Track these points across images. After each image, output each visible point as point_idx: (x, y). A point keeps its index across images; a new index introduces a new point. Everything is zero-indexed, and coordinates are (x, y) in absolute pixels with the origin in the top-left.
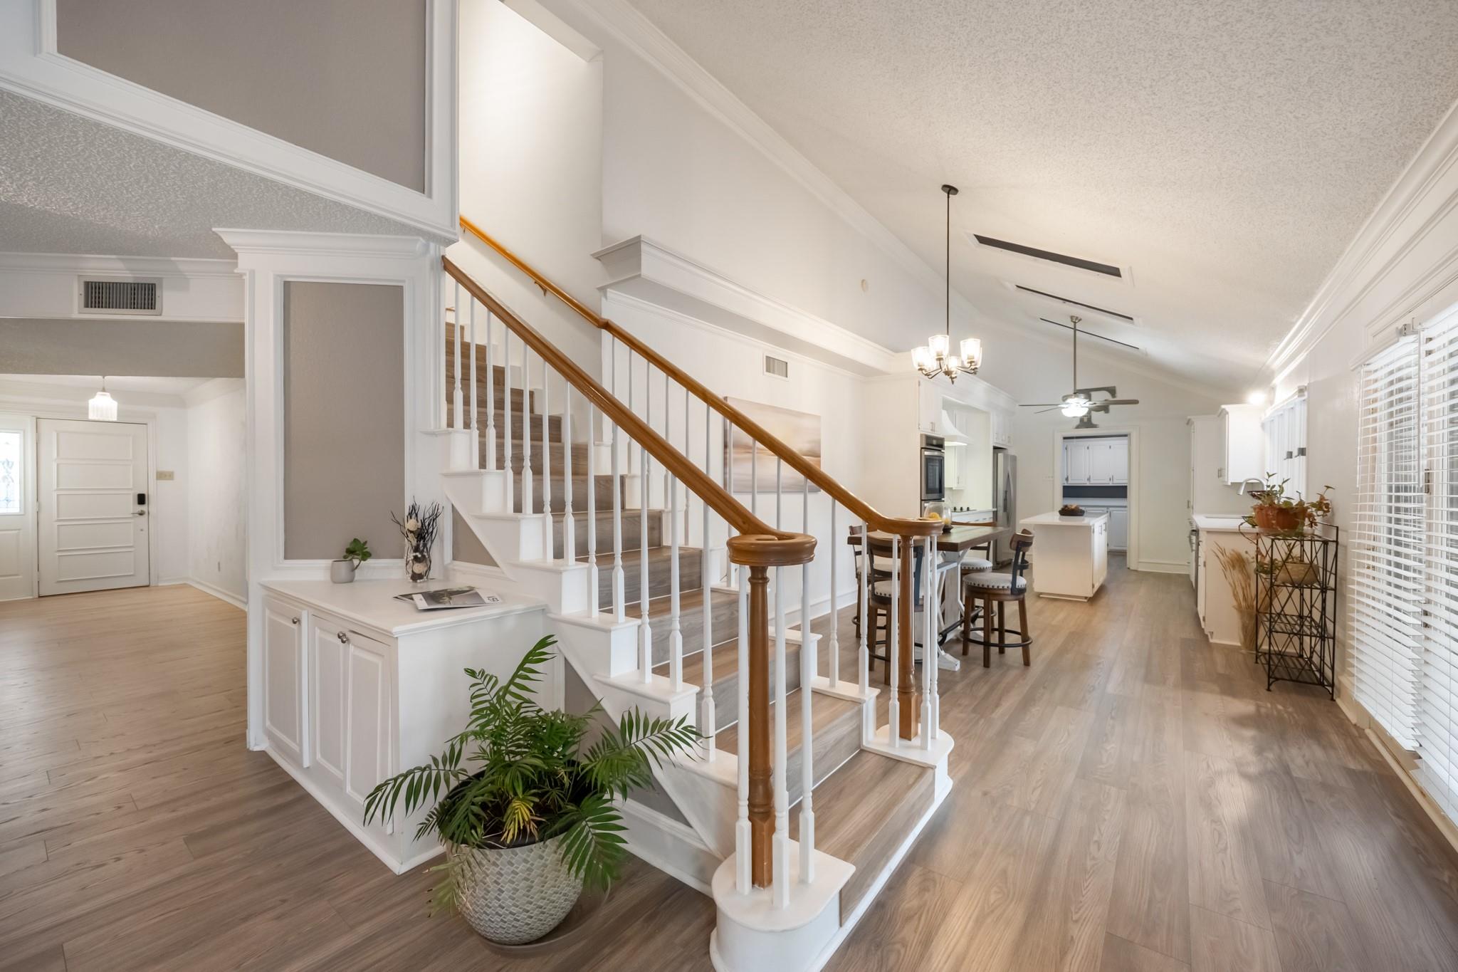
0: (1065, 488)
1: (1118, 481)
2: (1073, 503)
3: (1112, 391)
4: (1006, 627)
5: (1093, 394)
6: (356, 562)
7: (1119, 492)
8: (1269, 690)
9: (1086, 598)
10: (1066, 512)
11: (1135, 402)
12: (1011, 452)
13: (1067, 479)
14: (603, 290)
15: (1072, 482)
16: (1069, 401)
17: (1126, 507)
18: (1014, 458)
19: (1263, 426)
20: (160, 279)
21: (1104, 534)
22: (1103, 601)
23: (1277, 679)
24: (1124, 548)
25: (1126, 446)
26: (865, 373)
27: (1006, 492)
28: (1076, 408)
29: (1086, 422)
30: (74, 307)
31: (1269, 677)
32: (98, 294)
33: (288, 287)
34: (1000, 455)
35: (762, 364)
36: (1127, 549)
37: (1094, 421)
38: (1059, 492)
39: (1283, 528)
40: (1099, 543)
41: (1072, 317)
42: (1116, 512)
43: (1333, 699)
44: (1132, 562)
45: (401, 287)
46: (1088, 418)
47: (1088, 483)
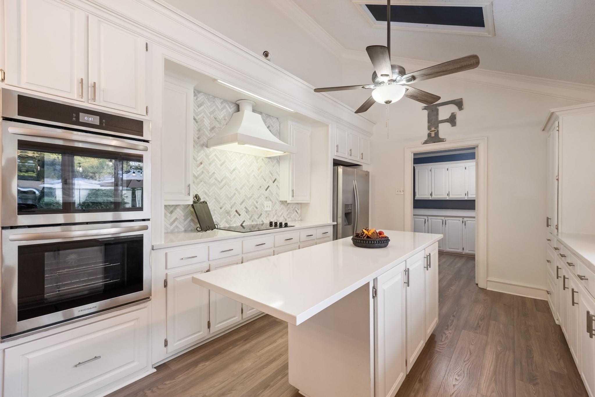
0: (415, 201)
38: (409, 204)
46: (436, 131)
47: (448, 198)
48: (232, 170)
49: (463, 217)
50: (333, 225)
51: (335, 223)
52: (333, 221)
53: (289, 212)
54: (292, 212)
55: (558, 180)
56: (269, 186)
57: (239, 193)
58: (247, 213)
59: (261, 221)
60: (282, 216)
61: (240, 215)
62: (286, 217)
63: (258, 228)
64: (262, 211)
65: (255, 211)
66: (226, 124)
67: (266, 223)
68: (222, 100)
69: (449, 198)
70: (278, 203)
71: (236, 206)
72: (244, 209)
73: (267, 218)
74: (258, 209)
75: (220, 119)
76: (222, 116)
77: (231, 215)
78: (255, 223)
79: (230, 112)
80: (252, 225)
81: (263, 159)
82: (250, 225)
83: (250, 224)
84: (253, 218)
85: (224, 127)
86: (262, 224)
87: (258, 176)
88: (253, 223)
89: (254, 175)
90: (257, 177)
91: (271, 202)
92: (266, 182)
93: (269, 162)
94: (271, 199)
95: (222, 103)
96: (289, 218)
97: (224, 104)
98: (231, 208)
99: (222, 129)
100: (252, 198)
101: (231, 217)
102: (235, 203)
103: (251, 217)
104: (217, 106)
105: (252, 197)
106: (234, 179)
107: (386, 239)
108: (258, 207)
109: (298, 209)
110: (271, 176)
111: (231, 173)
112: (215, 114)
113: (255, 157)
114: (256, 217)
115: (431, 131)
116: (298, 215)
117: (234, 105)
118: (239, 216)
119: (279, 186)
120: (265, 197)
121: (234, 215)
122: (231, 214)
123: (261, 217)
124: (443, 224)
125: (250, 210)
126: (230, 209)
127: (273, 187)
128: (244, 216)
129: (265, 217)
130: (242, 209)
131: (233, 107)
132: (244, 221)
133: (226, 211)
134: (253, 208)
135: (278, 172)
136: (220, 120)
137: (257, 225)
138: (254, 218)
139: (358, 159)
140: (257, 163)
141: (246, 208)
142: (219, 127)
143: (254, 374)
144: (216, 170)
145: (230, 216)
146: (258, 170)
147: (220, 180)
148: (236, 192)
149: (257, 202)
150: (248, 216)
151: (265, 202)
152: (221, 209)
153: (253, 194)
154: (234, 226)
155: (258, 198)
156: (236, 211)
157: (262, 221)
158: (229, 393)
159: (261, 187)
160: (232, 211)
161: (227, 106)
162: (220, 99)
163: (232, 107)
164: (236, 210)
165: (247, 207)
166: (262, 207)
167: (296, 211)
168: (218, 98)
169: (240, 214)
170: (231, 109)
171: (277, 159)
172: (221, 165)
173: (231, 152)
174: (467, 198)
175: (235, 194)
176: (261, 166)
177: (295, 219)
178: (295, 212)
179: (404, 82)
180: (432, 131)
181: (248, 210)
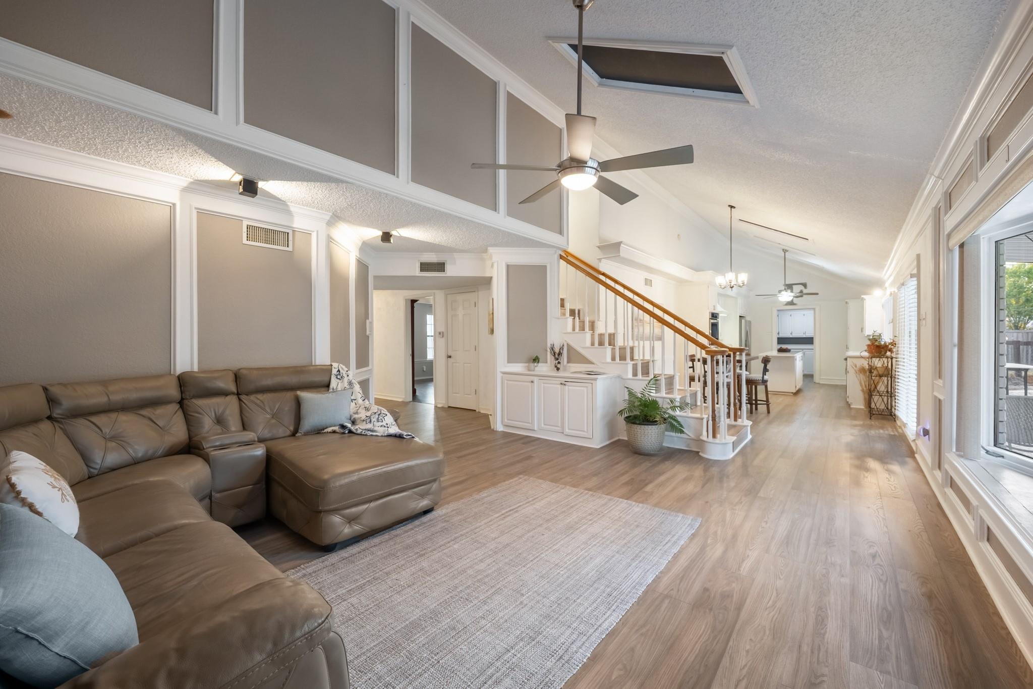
0: (778, 339)
1: (808, 335)
2: (784, 346)
3: (805, 285)
4: (758, 399)
5: (794, 286)
6: (535, 364)
7: (809, 341)
8: (870, 419)
9: (792, 393)
10: (780, 350)
11: (817, 294)
12: (748, 318)
13: (778, 334)
14: (600, 260)
15: (781, 335)
16: (783, 293)
17: (813, 349)
18: (750, 322)
19: (883, 306)
20: (446, 261)
21: (801, 361)
22: (801, 395)
23: (874, 414)
24: (812, 373)
25: (813, 314)
26: (680, 282)
27: (746, 341)
28: (787, 296)
29: (791, 303)
30: (417, 272)
31: (871, 414)
32: (425, 267)
33: (508, 266)
34: (743, 321)
35: (643, 282)
36: (814, 373)
37: (795, 302)
38: (775, 341)
39: (877, 353)
40: (799, 365)
41: (783, 250)
42: (807, 352)
43: (895, 421)
44: (817, 379)
45: (546, 266)
49: (804, 349)
139: (748, 314)
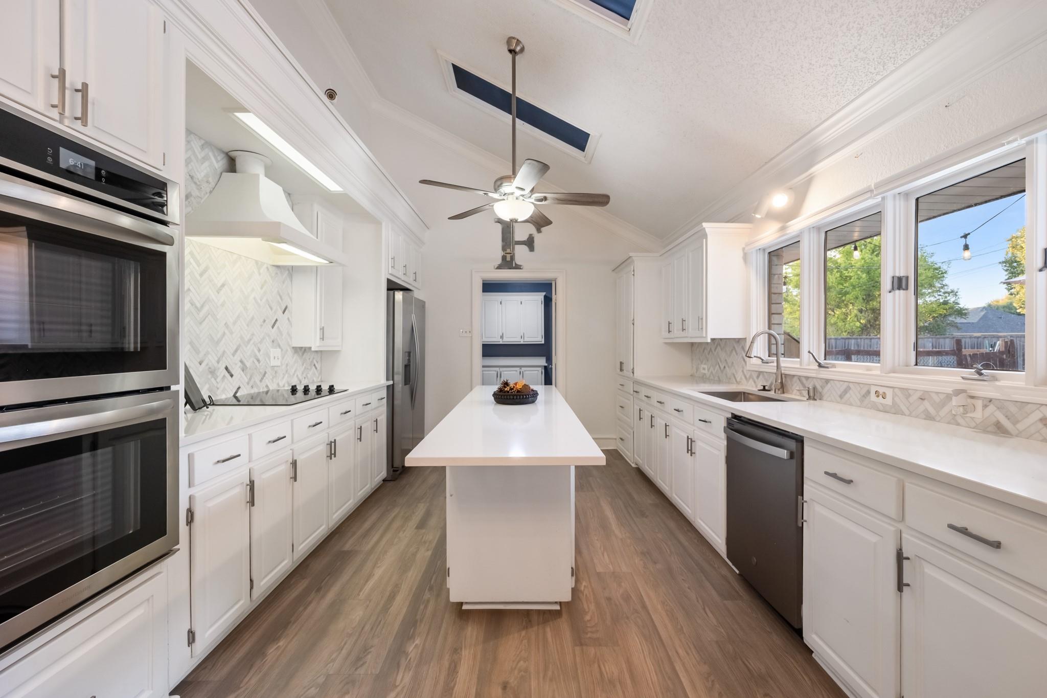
0: (484, 345)
12: (416, 295)
13: (486, 336)
15: (491, 340)
34: (399, 297)
37: (518, 260)
38: (478, 352)
46: (512, 255)
47: (501, 341)
48: (219, 285)
49: (521, 367)
50: (388, 387)
51: (391, 382)
52: (387, 380)
53: (305, 368)
54: (309, 367)
55: (633, 324)
56: (276, 320)
57: (231, 333)
58: (243, 371)
59: (264, 386)
60: (296, 375)
61: (232, 376)
62: (301, 378)
63: (261, 400)
64: (266, 367)
65: (256, 366)
66: (211, 192)
67: (272, 390)
68: (203, 142)
69: (503, 342)
70: (290, 352)
71: (226, 358)
72: (240, 364)
73: (274, 380)
74: (260, 364)
75: (200, 179)
76: (203, 174)
77: (217, 377)
78: (255, 390)
79: (216, 169)
80: (251, 394)
81: (267, 268)
82: (248, 394)
83: (249, 392)
84: (253, 380)
85: (206, 196)
86: (267, 392)
87: (261, 300)
88: (252, 391)
89: (255, 298)
90: (259, 301)
91: (280, 350)
92: (273, 311)
93: (277, 273)
94: (281, 344)
95: (202, 147)
96: (305, 378)
97: (207, 150)
98: (218, 362)
99: (203, 200)
100: (252, 342)
101: (218, 380)
102: (224, 352)
103: (250, 379)
104: (194, 153)
105: (251, 340)
106: (223, 305)
107: (534, 392)
108: (261, 360)
109: (317, 362)
110: (280, 300)
111: (217, 291)
112: (190, 167)
113: (257, 262)
114: (257, 378)
115: (506, 253)
116: (317, 372)
117: (222, 156)
118: (230, 377)
119: (290, 319)
120: (271, 341)
121: (222, 375)
122: (218, 374)
123: (265, 378)
124: (497, 377)
125: (248, 366)
126: (216, 364)
127: (283, 319)
128: (240, 378)
129: (271, 377)
130: (236, 364)
131: (221, 160)
132: (239, 388)
133: (210, 368)
134: (253, 362)
135: (290, 294)
136: (199, 182)
137: (259, 393)
138: (255, 381)
139: (411, 280)
140: (260, 274)
141: (241, 362)
142: (198, 196)
143: (381, 620)
144: (191, 285)
145: (215, 379)
146: (262, 288)
147: (198, 305)
148: (226, 331)
149: (259, 351)
150: (245, 378)
151: (271, 350)
152: (201, 364)
153: (253, 335)
154: (222, 398)
155: (261, 342)
156: (227, 368)
157: (267, 386)
158: (365, 654)
159: (264, 321)
160: (219, 369)
161: (211, 154)
162: (200, 138)
163: (219, 158)
164: (226, 366)
165: (244, 360)
166: (267, 360)
167: (315, 365)
168: (196, 135)
169: (233, 373)
170: (219, 163)
171: (288, 270)
172: (201, 275)
173: (218, 249)
174: (523, 342)
175: (224, 334)
176: (265, 282)
177: (313, 380)
178: (314, 367)
179: (533, 201)
180: (508, 253)
181: (246, 367)
